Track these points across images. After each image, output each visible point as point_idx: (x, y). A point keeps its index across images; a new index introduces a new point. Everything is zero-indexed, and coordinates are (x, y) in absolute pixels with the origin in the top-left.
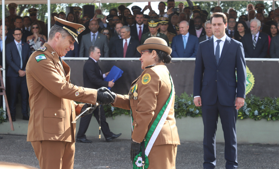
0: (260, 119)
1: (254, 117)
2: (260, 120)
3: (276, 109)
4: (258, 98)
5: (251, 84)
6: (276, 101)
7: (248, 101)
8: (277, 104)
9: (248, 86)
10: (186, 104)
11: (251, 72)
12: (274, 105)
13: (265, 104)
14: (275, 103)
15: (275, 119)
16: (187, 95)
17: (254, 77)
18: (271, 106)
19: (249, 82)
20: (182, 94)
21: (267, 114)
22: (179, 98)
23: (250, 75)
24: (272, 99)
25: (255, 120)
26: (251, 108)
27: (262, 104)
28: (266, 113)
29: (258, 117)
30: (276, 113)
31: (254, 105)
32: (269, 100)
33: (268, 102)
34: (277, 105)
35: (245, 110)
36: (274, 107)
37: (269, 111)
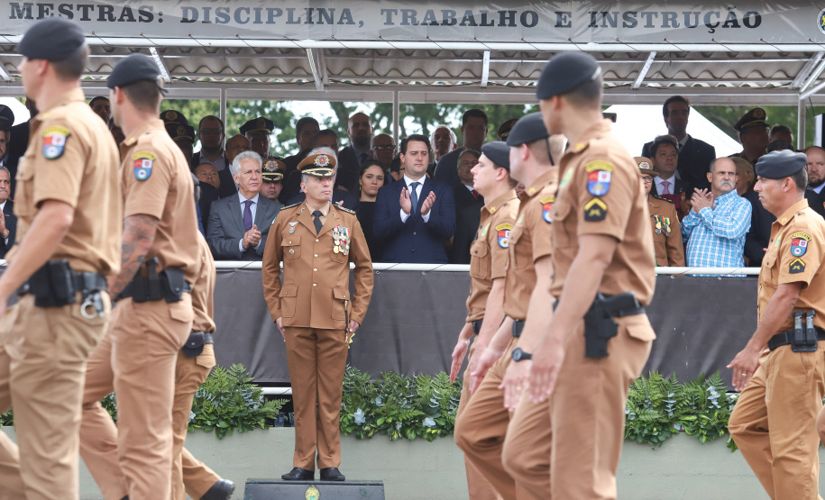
0: (371, 434)
1: (355, 430)
2: (370, 438)
3: (416, 408)
4: (364, 377)
6: (417, 383)
8: (419, 393)
12: (412, 396)
13: (386, 392)
14: (413, 390)
15: (412, 436)
18: (403, 397)
21: (390, 420)
24: (406, 378)
25: (358, 438)
26: (346, 404)
27: (379, 392)
28: (388, 417)
29: (367, 428)
30: (415, 418)
31: (354, 395)
32: (396, 381)
33: (395, 387)
34: (419, 397)
36: (412, 402)
37: (396, 412)
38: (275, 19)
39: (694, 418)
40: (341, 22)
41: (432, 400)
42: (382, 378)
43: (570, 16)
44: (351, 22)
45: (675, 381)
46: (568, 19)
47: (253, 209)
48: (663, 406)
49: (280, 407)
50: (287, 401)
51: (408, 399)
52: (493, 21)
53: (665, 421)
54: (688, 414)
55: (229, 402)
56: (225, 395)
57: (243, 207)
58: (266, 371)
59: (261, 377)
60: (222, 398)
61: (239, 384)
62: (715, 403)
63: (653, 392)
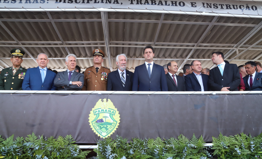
3: (148, 154)
4: (125, 140)
5: (116, 123)
6: (148, 142)
7: (113, 144)
8: (149, 147)
9: (113, 125)
10: (32, 149)
11: (116, 108)
12: (146, 148)
13: (135, 147)
14: (146, 146)
16: (35, 137)
17: (119, 113)
18: (142, 149)
19: (114, 120)
20: (28, 136)
22: (24, 141)
23: (114, 111)
24: (143, 141)
26: (117, 153)
27: (131, 148)
31: (120, 149)
32: (139, 142)
33: (139, 145)
34: (149, 148)
35: (109, 155)
36: (146, 151)
37: (139, 156)
38: (90, 2)
40: (114, 3)
41: (155, 150)
42: (132, 141)
43: (196, 4)
44: (118, 3)
45: (251, 136)
46: (195, 5)
48: (249, 148)
49: (87, 155)
50: (90, 151)
51: (144, 150)
52: (169, 4)
53: (253, 154)
54: (260, 151)
55: (64, 152)
56: (62, 149)
58: (82, 138)
59: (79, 140)
60: (61, 150)
61: (69, 144)
63: (244, 141)
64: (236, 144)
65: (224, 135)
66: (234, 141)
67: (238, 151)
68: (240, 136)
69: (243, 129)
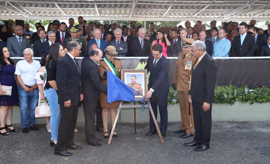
39: (241, 97)
41: (174, 94)
45: (236, 87)
47: (119, 43)
48: (233, 94)
53: (234, 98)
54: (240, 96)
57: (117, 42)
62: (247, 93)
63: (231, 90)
64: (224, 92)
65: (218, 86)
66: (224, 90)
67: (225, 96)
68: (229, 86)
69: (231, 82)
